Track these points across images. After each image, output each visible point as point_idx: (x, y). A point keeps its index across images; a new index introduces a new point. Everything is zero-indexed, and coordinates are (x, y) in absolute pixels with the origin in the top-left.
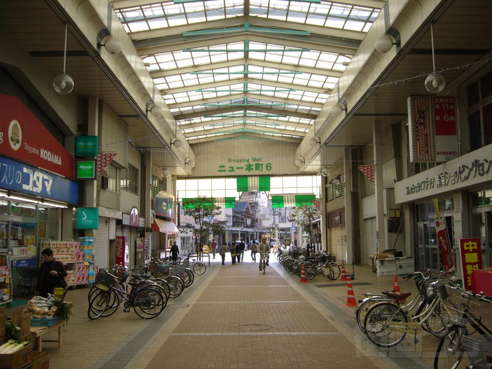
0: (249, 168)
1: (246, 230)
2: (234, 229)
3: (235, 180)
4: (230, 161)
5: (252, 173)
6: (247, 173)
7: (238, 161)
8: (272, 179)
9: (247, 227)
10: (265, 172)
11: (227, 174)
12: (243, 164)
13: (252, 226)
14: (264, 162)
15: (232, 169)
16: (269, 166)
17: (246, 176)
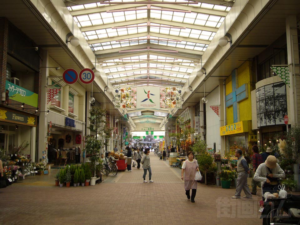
0: (149, 129)
1: (148, 142)
2: (145, 142)
3: (145, 132)
4: (144, 127)
5: (150, 130)
6: (148, 130)
7: (146, 128)
8: (154, 132)
9: (149, 141)
10: (152, 130)
11: (143, 130)
12: (147, 128)
13: (151, 141)
14: (152, 128)
15: (145, 129)
16: (153, 129)
17: (148, 131)
